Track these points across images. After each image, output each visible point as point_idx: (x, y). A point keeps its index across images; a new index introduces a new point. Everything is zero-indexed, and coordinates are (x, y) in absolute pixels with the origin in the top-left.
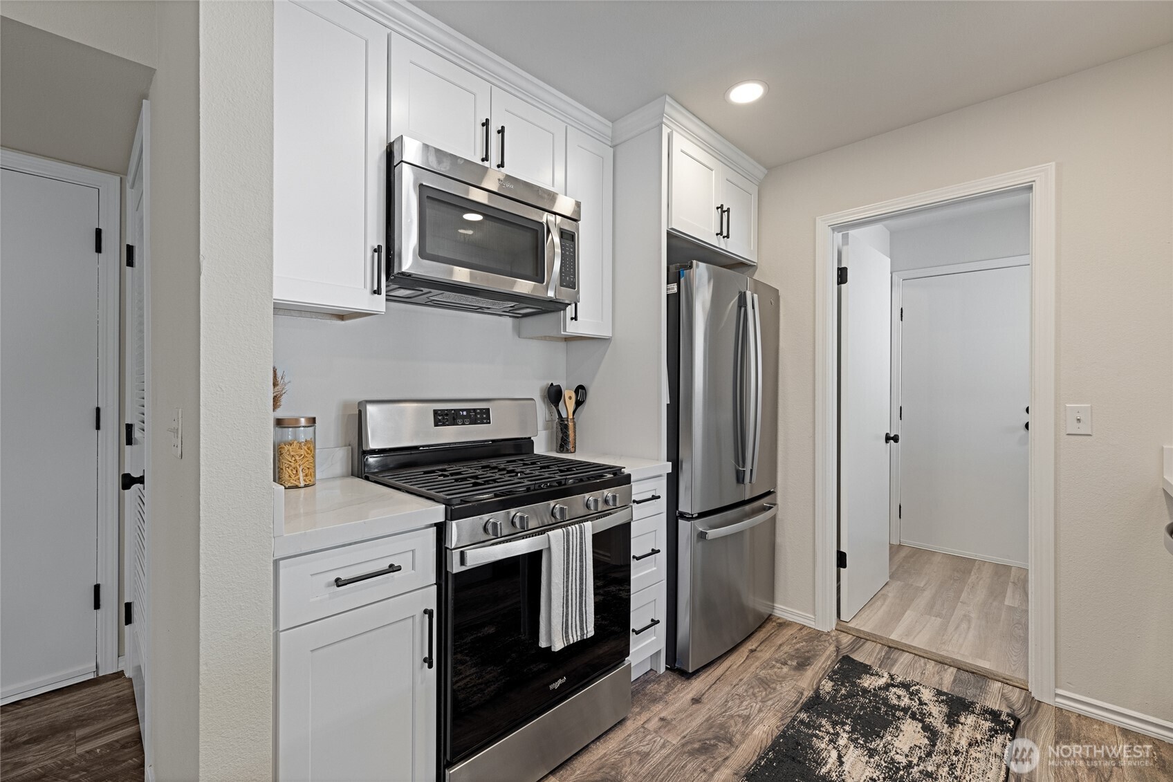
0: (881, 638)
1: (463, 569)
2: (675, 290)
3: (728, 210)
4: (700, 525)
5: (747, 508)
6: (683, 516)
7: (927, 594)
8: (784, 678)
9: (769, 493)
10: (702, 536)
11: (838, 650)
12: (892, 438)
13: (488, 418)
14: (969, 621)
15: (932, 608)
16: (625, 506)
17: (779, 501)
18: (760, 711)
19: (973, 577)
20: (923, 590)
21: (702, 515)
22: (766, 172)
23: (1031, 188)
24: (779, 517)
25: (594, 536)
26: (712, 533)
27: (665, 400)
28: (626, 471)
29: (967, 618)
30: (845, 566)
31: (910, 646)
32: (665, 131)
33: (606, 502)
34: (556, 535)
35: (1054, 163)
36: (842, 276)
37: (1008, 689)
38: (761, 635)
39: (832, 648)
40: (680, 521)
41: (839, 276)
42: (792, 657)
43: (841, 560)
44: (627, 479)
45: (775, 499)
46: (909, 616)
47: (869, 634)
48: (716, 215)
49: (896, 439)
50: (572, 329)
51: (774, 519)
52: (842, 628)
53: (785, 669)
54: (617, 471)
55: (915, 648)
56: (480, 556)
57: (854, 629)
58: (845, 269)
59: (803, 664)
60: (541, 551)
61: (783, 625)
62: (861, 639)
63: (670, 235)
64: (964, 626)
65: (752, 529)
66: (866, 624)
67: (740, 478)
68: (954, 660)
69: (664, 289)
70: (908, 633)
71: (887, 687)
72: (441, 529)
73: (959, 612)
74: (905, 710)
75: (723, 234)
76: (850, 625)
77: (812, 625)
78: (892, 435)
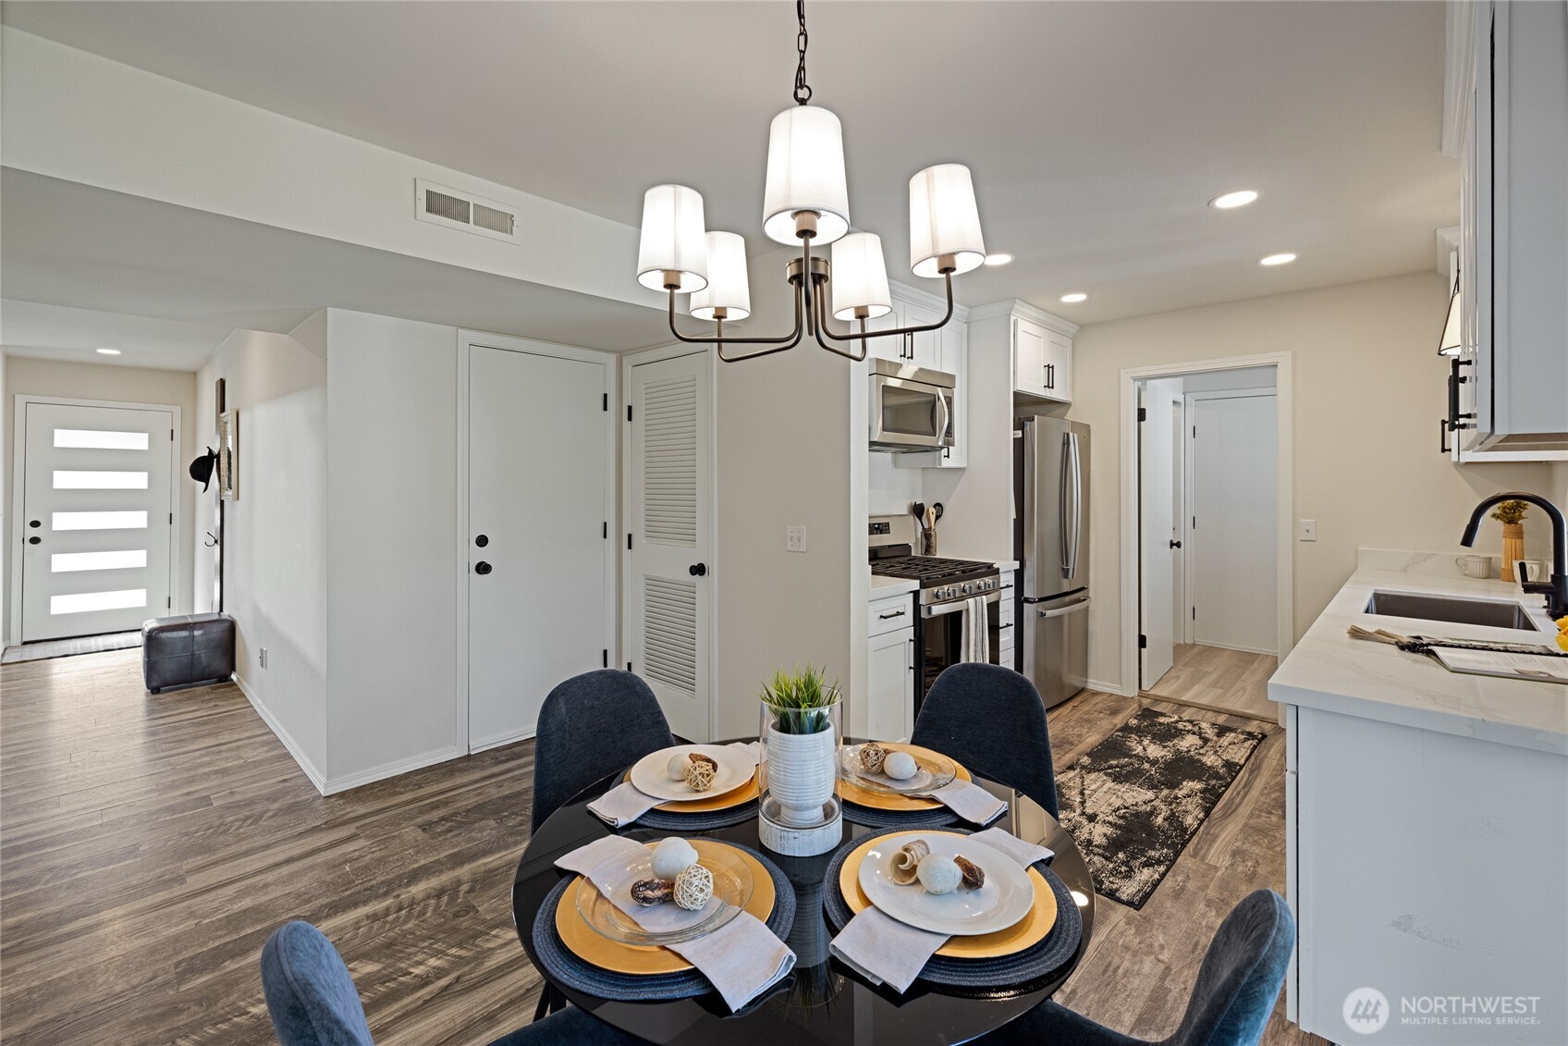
0: (1174, 699)
1: (930, 617)
2: (1020, 435)
3: (1053, 367)
4: (1040, 607)
5: (1067, 599)
6: (1027, 600)
7: (1213, 676)
8: (1102, 719)
9: (1083, 589)
10: (1043, 615)
11: (1140, 706)
12: (1175, 545)
13: (889, 529)
14: (1245, 691)
15: (1216, 684)
16: (994, 590)
17: (1091, 594)
18: (1088, 732)
19: (1255, 665)
20: (1210, 673)
21: (1041, 600)
22: (1078, 328)
23: (1276, 366)
24: (1091, 608)
25: (988, 605)
26: (1049, 613)
27: (1013, 515)
28: (995, 566)
29: (1244, 689)
30: (1145, 647)
31: (1195, 703)
32: (1013, 318)
33: (964, 591)
34: (971, 601)
35: (1290, 352)
36: (1142, 415)
37: (1263, 724)
38: (1079, 699)
39: (1136, 705)
40: (1025, 604)
41: (1139, 415)
42: (1105, 710)
43: (1142, 641)
44: (997, 572)
45: (1088, 592)
46: (1196, 688)
47: (1164, 698)
48: (1043, 372)
49: (1178, 545)
50: (946, 463)
51: (1086, 610)
52: (1142, 694)
53: (1102, 715)
54: (990, 566)
55: (1199, 704)
56: (938, 610)
57: (1152, 695)
58: (1144, 410)
59: (1114, 712)
60: (961, 612)
61: (1096, 694)
62: (1158, 700)
63: (1016, 394)
64: (1240, 693)
65: (1070, 614)
66: (1162, 691)
67: (1065, 573)
68: (1227, 710)
69: (1012, 434)
70: (1196, 696)
71: (1177, 722)
72: (916, 594)
73: (1239, 685)
74: (1188, 731)
75: (1050, 386)
76: (1149, 692)
77: (1119, 692)
78: (1175, 542)
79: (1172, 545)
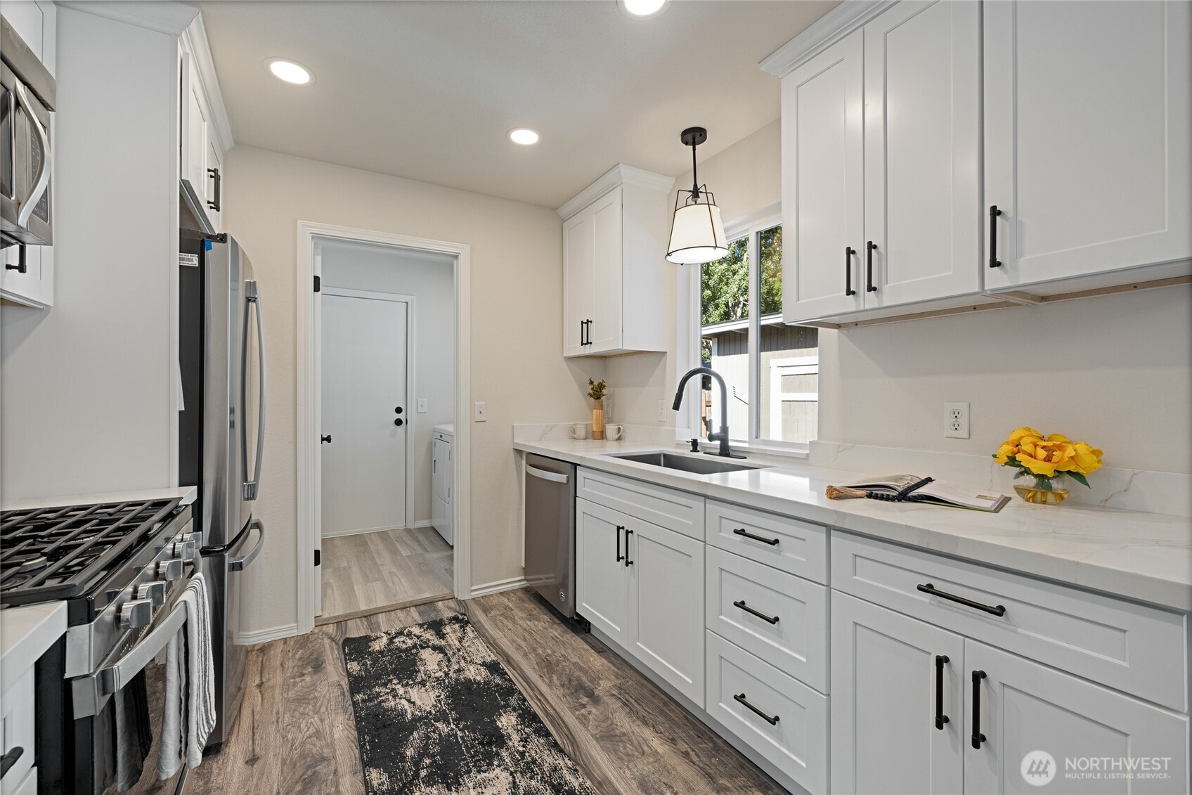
0: (355, 613)
2: (196, 264)
3: (219, 178)
7: (355, 569)
8: (314, 685)
11: (333, 640)
12: (326, 439)
14: (395, 575)
15: (366, 577)
18: (322, 720)
19: (371, 546)
22: (234, 145)
29: (392, 573)
32: (180, 49)
35: (470, 246)
37: (445, 603)
38: (253, 668)
39: (327, 641)
41: (314, 284)
42: (302, 667)
43: (317, 558)
46: (358, 589)
47: (345, 615)
49: (329, 439)
53: (307, 678)
55: (382, 607)
57: (331, 618)
59: (317, 666)
62: (341, 622)
64: (395, 579)
67: (246, 493)
68: (408, 603)
70: (369, 601)
71: (391, 641)
77: (295, 633)
78: (325, 436)
79: (323, 439)
